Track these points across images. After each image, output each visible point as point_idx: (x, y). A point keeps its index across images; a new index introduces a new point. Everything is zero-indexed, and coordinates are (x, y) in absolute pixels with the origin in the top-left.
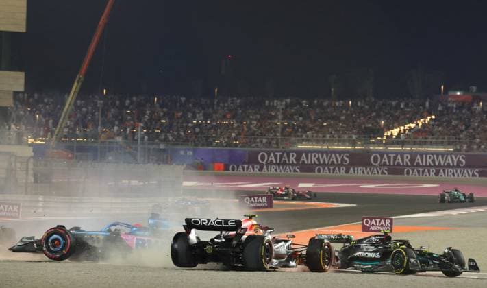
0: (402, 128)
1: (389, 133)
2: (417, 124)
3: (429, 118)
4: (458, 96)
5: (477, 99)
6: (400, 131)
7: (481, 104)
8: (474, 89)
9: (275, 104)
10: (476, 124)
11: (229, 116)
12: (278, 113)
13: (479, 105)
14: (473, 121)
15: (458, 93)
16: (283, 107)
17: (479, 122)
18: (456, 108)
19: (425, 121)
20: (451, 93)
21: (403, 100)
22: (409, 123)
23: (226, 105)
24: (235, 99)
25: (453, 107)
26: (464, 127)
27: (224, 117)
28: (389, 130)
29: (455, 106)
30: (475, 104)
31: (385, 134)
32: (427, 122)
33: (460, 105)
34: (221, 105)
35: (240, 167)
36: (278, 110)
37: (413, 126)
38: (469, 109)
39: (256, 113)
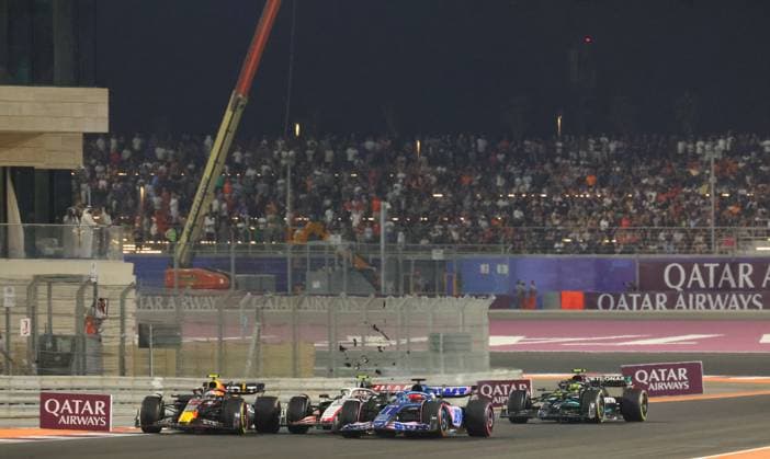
35: (623, 298)
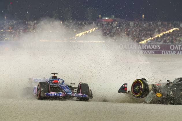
0: (83, 33)
1: (78, 35)
2: (89, 31)
3: (94, 29)
4: (107, 19)
5: (114, 21)
6: (82, 34)
7: (116, 23)
8: (113, 16)
9: (30, 23)
10: (114, 31)
11: (10, 28)
12: (31, 27)
13: (115, 23)
14: (113, 30)
15: (107, 18)
16: (34, 24)
17: (115, 30)
18: (106, 25)
19: (93, 30)
20: (103, 18)
21: (84, 21)
22: (86, 31)
23: (9, 23)
24: (13, 21)
25: (104, 24)
26: (109, 33)
27: (9, 29)
28: (78, 34)
29: (105, 24)
30: (114, 23)
31: (76, 35)
32: (94, 30)
33: (107, 23)
34: (7, 23)
36: (31, 25)
37: (88, 32)
38: (111, 25)
39: (22, 27)
